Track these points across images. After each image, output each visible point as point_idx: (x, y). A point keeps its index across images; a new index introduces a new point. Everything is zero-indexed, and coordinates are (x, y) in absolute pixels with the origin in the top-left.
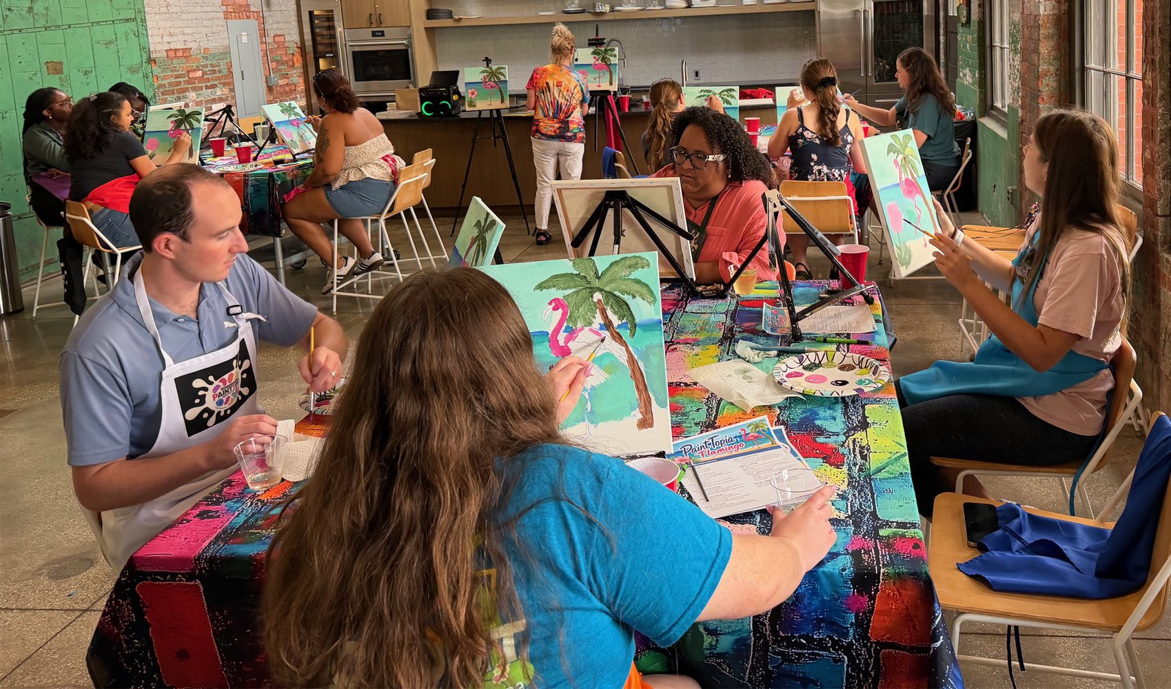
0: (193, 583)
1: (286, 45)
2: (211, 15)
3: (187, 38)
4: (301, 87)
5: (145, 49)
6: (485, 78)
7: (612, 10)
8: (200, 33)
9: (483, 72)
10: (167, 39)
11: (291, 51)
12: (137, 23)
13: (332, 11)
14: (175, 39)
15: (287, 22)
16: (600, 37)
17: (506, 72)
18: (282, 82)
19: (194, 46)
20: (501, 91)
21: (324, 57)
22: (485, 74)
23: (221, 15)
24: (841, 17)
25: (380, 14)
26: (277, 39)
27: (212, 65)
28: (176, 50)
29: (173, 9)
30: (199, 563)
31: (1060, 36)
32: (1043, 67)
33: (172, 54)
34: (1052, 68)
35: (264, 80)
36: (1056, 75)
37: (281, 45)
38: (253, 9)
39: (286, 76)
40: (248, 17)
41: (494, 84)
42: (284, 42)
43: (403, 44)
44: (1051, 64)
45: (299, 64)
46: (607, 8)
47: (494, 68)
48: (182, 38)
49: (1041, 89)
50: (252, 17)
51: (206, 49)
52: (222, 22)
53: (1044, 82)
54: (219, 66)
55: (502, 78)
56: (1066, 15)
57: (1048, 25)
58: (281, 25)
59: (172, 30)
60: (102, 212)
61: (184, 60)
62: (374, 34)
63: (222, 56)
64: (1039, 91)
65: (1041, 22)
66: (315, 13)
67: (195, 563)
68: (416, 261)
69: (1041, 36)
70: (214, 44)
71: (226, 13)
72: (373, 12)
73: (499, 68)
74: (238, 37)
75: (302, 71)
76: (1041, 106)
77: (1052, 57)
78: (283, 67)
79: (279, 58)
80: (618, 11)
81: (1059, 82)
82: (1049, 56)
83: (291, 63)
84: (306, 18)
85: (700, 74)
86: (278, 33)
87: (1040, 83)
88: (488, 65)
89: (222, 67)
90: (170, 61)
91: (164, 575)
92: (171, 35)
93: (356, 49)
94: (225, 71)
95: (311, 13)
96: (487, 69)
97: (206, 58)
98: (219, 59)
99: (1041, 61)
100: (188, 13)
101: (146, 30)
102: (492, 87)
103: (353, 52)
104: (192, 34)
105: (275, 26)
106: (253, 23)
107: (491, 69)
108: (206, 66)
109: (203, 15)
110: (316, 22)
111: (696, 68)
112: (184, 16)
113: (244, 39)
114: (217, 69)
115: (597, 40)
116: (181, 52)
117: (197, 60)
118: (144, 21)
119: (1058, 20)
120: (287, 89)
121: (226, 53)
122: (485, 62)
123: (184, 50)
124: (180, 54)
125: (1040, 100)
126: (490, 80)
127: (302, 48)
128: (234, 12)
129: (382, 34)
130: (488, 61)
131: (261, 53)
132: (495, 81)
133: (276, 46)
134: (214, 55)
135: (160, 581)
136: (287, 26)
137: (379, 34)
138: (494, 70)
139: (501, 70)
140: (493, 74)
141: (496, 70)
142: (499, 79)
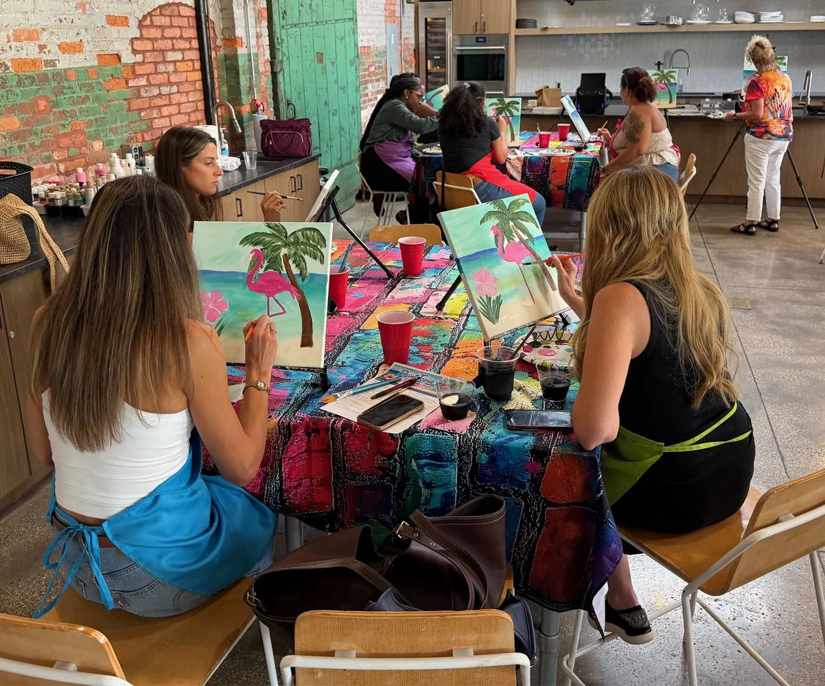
1: (409, 47)
2: (379, 18)
3: (369, 37)
5: (356, 45)
7: (684, 23)
8: (374, 33)
9: (656, 73)
10: (361, 37)
11: (411, 53)
13: (445, 19)
14: (364, 37)
15: (410, 28)
17: (675, 75)
19: (372, 44)
20: (670, 93)
21: (432, 58)
22: (657, 77)
23: (384, 19)
25: (484, 23)
26: (406, 41)
27: (378, 61)
33: (363, 50)
37: (407, 47)
38: (396, 14)
40: (394, 22)
41: (664, 86)
42: (408, 44)
43: (502, 49)
45: (413, 64)
46: (680, 21)
47: (666, 71)
50: (396, 22)
51: (377, 48)
52: (384, 25)
54: (381, 63)
55: (672, 81)
58: (408, 30)
59: (363, 30)
60: (481, 184)
61: (367, 56)
62: (477, 40)
63: (382, 54)
66: (429, 21)
70: (379, 44)
71: (386, 16)
72: (478, 20)
74: (389, 38)
84: (422, 25)
86: (407, 36)
88: (659, 69)
89: (383, 64)
90: (362, 57)
92: (363, 34)
93: (461, 53)
94: (384, 68)
95: (426, 20)
97: (376, 55)
98: (381, 57)
103: (458, 55)
104: (371, 34)
105: (405, 30)
107: (663, 72)
108: (375, 62)
110: (429, 28)
112: (368, 18)
113: (392, 39)
114: (380, 65)
116: (366, 49)
117: (373, 58)
121: (385, 52)
123: (368, 48)
124: (366, 51)
126: (661, 82)
127: (416, 51)
129: (484, 40)
130: (658, 63)
131: (399, 53)
132: (665, 83)
133: (405, 47)
134: (379, 53)
137: (482, 40)
138: (665, 73)
139: (672, 74)
140: (664, 77)
141: (668, 73)
142: (669, 81)
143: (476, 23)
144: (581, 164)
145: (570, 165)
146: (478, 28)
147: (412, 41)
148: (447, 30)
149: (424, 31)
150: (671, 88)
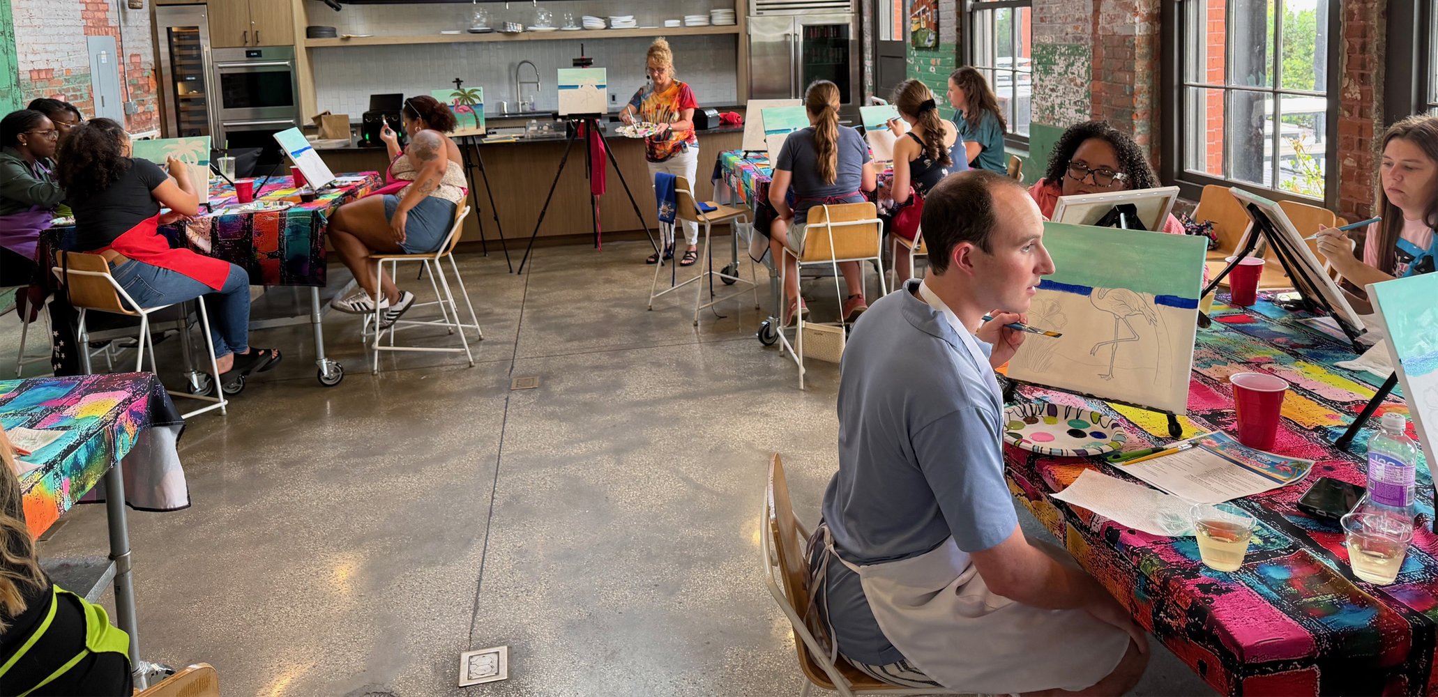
0: (1308, 669)
1: (142, 66)
2: (72, 30)
3: (51, 57)
4: (156, 116)
5: (13, 69)
6: (456, 102)
7: (525, 31)
8: (62, 51)
9: (454, 95)
10: (31, 57)
11: (146, 74)
12: (6, 37)
13: (197, 28)
14: (38, 57)
15: (143, 40)
16: (585, 57)
17: (481, 94)
18: (140, 109)
19: (56, 66)
20: (475, 116)
21: (183, 80)
22: (457, 97)
23: (82, 30)
24: (771, 40)
25: (257, 32)
26: (134, 59)
27: (74, 90)
28: (39, 71)
29: (36, 22)
30: (1321, 644)
31: (1152, 56)
32: (1138, 85)
33: (35, 76)
34: (1145, 87)
35: (123, 107)
36: (1149, 92)
37: (137, 67)
38: (111, 24)
39: (142, 103)
40: (107, 33)
41: (468, 108)
42: (140, 63)
43: (286, 65)
44: (1144, 82)
45: (153, 89)
46: (519, 28)
47: (467, 90)
48: (45, 56)
49: (1136, 105)
50: (110, 33)
51: (68, 70)
52: (82, 38)
53: (1139, 99)
54: (80, 90)
55: (477, 101)
56: (1159, 36)
57: (1142, 45)
58: (137, 44)
59: (36, 47)
60: (127, 265)
61: (47, 83)
62: (248, 54)
63: (83, 79)
64: (1134, 108)
65: (1136, 42)
66: (174, 30)
67: (1317, 644)
68: (439, 304)
69: (1137, 55)
70: (76, 64)
71: (86, 27)
72: (248, 29)
73: (473, 91)
74: (98, 57)
75: (156, 96)
76: (1135, 122)
77: (1145, 76)
78: (139, 92)
79: (135, 82)
80: (532, 31)
81: (1151, 99)
82: (1143, 74)
83: (146, 88)
84: (163, 36)
85: (617, 98)
86: (135, 52)
87: (1134, 100)
88: (458, 87)
89: (83, 91)
90: (34, 84)
91: (1274, 665)
92: (34, 53)
93: (225, 71)
94: (86, 96)
95: (169, 30)
96: (458, 91)
97: (67, 81)
98: (80, 83)
99: (1136, 79)
100: (50, 26)
101: (15, 46)
102: (465, 111)
103: (222, 75)
104: (54, 52)
105: (131, 44)
106: (111, 40)
107: (463, 91)
108: (68, 90)
109: (62, 30)
110: (175, 40)
111: (613, 92)
112: (47, 31)
113: (104, 58)
114: (78, 93)
115: (583, 60)
116: (44, 73)
117: (60, 82)
118: (12, 35)
119: (1151, 40)
120: (143, 117)
121: (87, 75)
122: (456, 84)
123: (47, 71)
124: (43, 75)
125: (1134, 117)
126: (462, 104)
127: (157, 71)
128: (94, 27)
129: (259, 54)
130: (458, 82)
131: (119, 75)
132: (468, 105)
133: (133, 67)
134: (75, 77)
135: (1271, 673)
136: (142, 44)
137: (255, 54)
138: (467, 92)
139: (476, 93)
140: (466, 97)
141: (469, 92)
142: (473, 102)
143: (245, 32)
144: (297, 220)
145: (282, 224)
146: (249, 38)
147: (151, 59)
148: (202, 42)
149: (167, 45)
150: (476, 110)
